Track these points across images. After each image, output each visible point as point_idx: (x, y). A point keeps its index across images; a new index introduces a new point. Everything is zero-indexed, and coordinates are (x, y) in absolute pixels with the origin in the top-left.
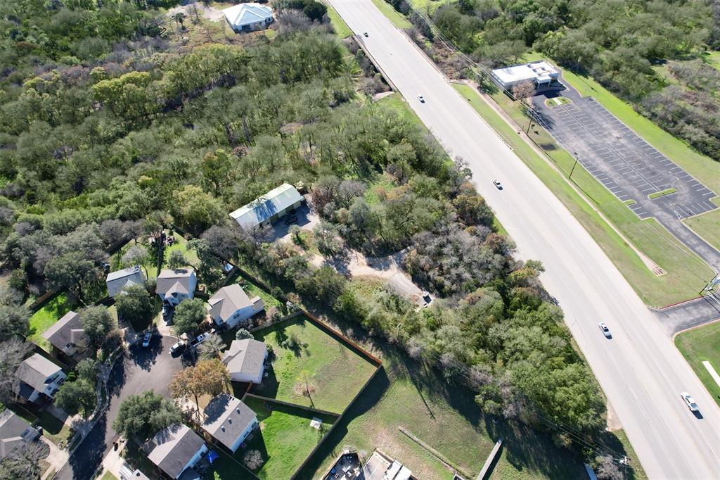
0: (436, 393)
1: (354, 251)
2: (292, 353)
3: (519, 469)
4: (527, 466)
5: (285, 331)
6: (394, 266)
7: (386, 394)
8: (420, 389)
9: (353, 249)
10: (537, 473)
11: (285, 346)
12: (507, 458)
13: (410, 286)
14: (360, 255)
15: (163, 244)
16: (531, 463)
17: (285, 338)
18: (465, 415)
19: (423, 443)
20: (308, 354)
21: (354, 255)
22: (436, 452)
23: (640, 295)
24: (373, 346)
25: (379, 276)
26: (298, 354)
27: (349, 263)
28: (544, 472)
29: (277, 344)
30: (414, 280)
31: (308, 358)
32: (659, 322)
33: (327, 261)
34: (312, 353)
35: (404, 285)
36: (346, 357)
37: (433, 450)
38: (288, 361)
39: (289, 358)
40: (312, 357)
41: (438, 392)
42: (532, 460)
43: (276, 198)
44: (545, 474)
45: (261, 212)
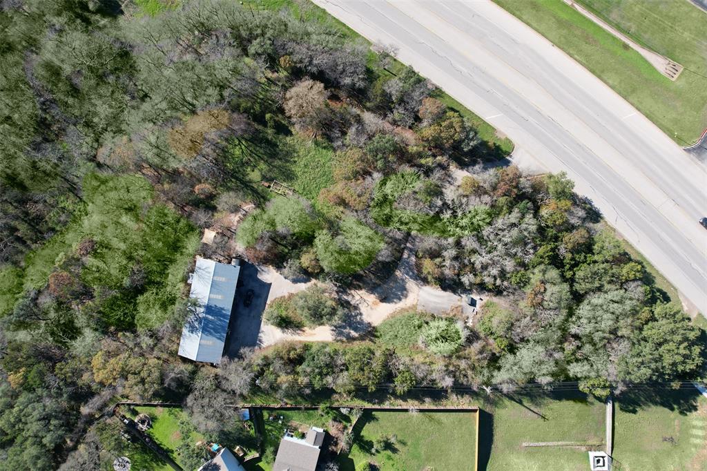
0: (538, 398)
1: (353, 292)
2: (389, 452)
3: (634, 412)
4: (640, 406)
5: (363, 436)
6: (411, 284)
7: (495, 425)
8: (520, 402)
9: (350, 289)
10: (649, 406)
11: (377, 451)
12: (621, 409)
13: (443, 297)
14: (363, 293)
15: (141, 433)
16: (642, 402)
17: (370, 444)
18: (571, 400)
19: (550, 444)
20: (404, 444)
21: (357, 297)
22: (564, 443)
23: (671, 135)
24: (456, 395)
25: (404, 306)
26: (395, 451)
27: (361, 314)
28: (656, 403)
29: (369, 455)
30: (444, 288)
31: (407, 448)
32: (699, 163)
33: (335, 327)
34: (406, 440)
35: (436, 300)
36: (439, 423)
37: (560, 443)
38: (391, 462)
39: (389, 458)
40: (409, 444)
41: (539, 396)
42: (643, 399)
43: (212, 296)
44: (657, 405)
45: (213, 329)
